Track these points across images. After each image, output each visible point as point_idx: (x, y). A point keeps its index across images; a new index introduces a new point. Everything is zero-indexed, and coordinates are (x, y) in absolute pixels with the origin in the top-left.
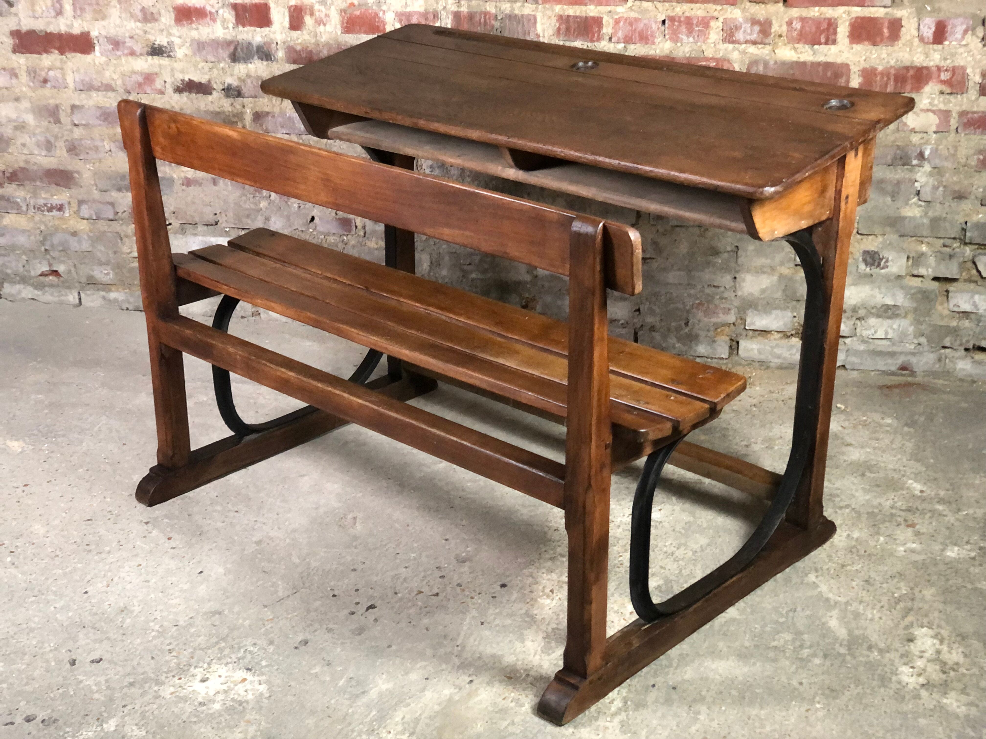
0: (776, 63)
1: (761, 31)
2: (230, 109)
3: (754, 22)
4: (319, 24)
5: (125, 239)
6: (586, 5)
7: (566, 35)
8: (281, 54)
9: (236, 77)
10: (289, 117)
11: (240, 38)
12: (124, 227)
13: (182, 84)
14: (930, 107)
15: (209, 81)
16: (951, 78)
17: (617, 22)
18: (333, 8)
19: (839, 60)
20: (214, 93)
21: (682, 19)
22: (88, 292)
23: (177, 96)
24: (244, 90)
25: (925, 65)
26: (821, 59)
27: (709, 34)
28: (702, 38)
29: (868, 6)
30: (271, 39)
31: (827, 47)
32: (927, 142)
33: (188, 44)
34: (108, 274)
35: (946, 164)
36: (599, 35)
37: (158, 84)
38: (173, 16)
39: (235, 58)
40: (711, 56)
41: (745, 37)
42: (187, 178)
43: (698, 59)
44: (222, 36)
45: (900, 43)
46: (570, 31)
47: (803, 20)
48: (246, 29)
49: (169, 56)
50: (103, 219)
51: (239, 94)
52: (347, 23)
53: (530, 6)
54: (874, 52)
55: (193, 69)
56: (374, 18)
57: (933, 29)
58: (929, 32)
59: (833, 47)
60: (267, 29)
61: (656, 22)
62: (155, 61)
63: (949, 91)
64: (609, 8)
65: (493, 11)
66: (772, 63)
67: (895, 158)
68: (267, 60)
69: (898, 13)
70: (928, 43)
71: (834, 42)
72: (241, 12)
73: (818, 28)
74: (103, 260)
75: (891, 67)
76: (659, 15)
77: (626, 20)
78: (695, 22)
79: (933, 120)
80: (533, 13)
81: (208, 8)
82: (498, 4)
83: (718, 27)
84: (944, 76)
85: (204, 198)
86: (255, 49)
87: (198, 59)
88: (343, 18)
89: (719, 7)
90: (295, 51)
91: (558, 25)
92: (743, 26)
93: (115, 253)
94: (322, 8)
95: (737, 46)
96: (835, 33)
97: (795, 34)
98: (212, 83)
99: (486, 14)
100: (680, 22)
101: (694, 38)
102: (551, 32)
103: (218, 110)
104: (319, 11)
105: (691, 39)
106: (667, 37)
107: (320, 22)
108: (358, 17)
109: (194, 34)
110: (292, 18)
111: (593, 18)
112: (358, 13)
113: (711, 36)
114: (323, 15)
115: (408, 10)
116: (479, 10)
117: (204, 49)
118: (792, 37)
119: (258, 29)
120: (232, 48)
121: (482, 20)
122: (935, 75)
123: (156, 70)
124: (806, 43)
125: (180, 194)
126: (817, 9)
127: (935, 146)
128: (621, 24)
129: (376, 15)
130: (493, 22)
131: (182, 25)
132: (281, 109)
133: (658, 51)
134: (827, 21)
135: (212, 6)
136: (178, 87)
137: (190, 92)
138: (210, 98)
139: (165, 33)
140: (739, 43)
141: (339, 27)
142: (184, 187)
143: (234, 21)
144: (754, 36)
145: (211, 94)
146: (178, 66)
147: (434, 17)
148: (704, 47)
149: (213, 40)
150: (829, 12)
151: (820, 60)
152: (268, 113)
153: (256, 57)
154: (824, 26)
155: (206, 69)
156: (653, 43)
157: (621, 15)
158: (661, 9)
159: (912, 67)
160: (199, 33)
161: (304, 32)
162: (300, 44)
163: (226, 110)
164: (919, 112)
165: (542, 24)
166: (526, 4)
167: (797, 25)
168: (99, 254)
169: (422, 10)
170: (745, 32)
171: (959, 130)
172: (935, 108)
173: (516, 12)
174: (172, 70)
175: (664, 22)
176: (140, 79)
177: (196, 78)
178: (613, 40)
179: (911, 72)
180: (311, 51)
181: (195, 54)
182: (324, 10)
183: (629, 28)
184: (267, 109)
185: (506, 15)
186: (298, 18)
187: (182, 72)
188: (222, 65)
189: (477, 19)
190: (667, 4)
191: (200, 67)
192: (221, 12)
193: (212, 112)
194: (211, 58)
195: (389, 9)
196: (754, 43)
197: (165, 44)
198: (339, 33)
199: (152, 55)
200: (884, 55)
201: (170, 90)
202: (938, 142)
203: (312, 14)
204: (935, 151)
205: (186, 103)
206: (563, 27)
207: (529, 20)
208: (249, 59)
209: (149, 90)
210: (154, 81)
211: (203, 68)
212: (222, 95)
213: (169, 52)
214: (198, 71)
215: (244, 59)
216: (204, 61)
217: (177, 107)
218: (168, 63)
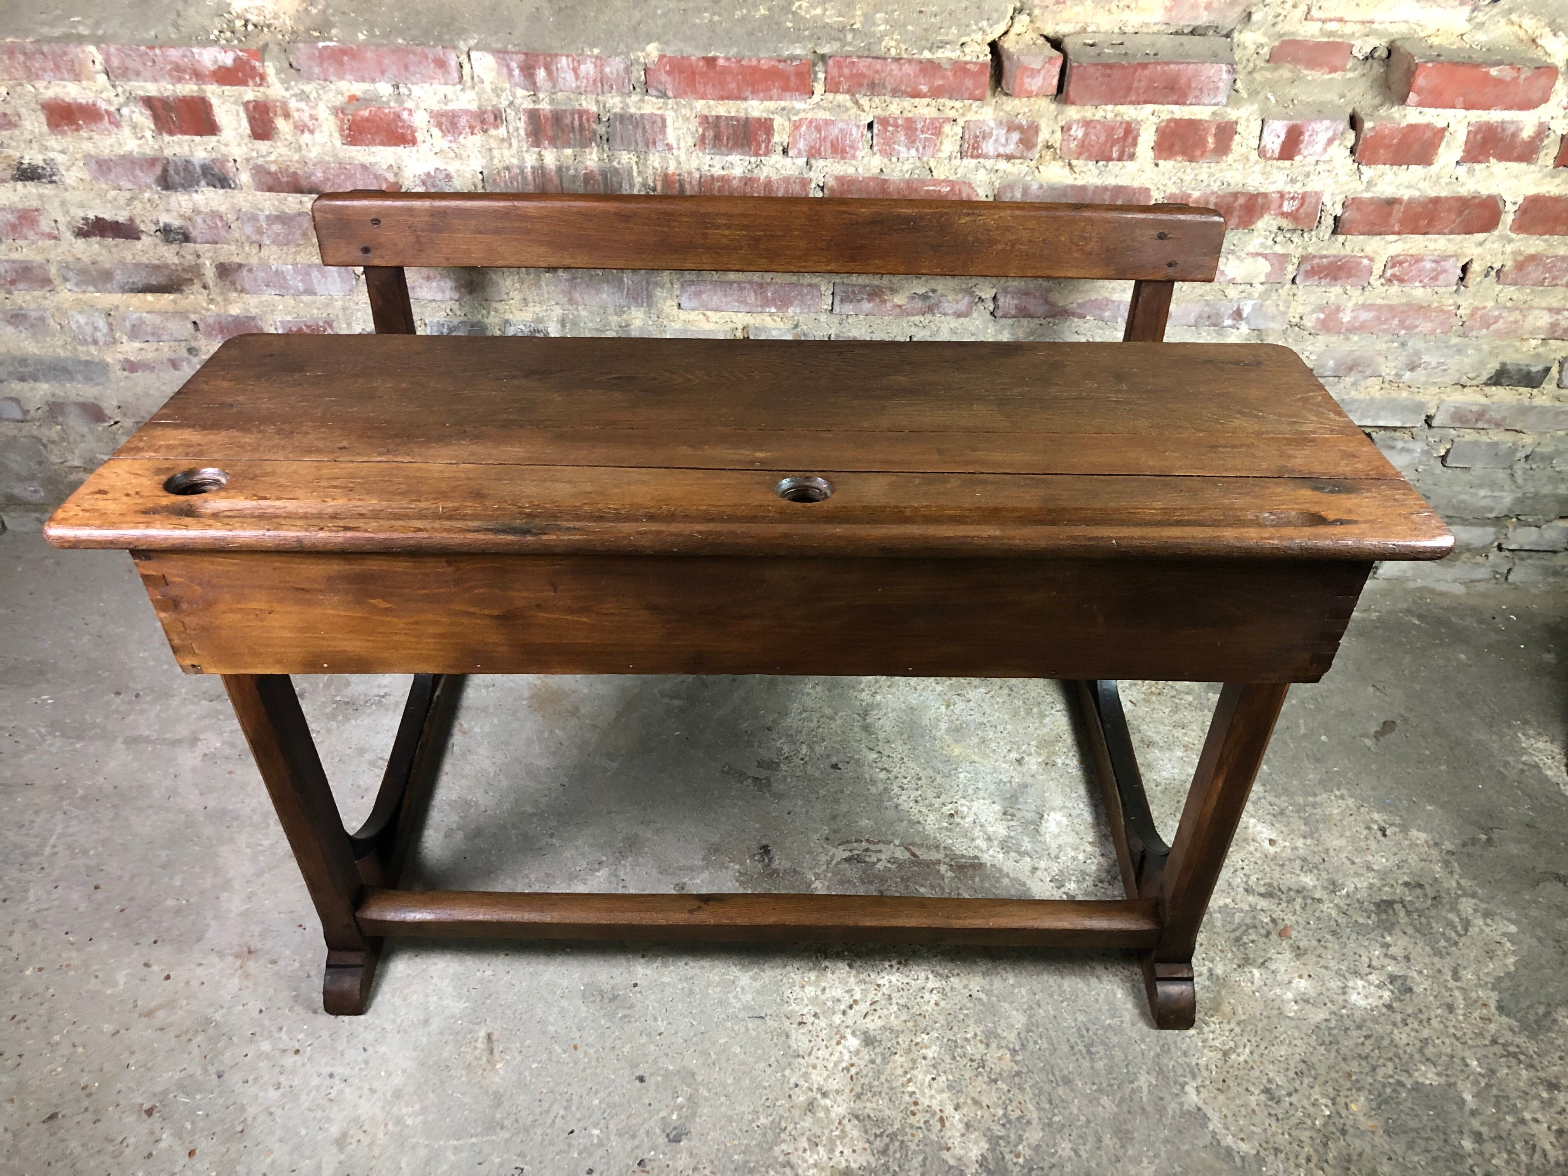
0: (1041, 187)
1: (1021, 141)
2: (177, 262)
3: (1011, 127)
4: (303, 131)
5: (50, 446)
6: (746, 99)
7: (714, 146)
8: (245, 178)
9: (175, 214)
10: (277, 271)
11: (168, 153)
12: (44, 430)
13: (87, 224)
14: (1261, 251)
15: (131, 220)
16: (1297, 210)
17: (796, 126)
18: (322, 105)
19: (1136, 184)
20: (144, 236)
21: (900, 122)
22: (13, 514)
23: (80, 244)
24: (194, 233)
25: (1262, 190)
26: (1110, 181)
27: (941, 143)
28: (929, 151)
29: (1191, 104)
30: (224, 155)
31: (1120, 164)
32: (1250, 297)
33: (81, 164)
34: (35, 491)
35: (1271, 325)
36: (767, 147)
37: (45, 225)
38: (43, 118)
39: (166, 183)
40: (942, 177)
41: (996, 149)
42: (127, 361)
43: (923, 182)
44: (136, 150)
45: (1230, 158)
46: (720, 140)
47: (1087, 124)
48: (175, 138)
49: (51, 182)
50: (8, 420)
51: (187, 238)
52: (350, 129)
53: (654, 100)
54: (1189, 170)
55: (98, 201)
56: (394, 120)
57: (1283, 137)
58: (1274, 141)
59: (1128, 164)
60: (214, 138)
61: (858, 127)
62: (31, 188)
63: (1291, 227)
64: (782, 104)
65: (594, 109)
66: (1035, 186)
67: (1200, 317)
68: (223, 187)
69: (1232, 114)
70: (1270, 159)
71: (1132, 157)
72: (160, 112)
73: (1110, 135)
74: (25, 473)
75: (1213, 193)
76: (863, 114)
77: (811, 122)
78: (919, 126)
79: (1264, 267)
80: (659, 112)
81: (103, 106)
82: (600, 98)
83: (957, 135)
84: (1287, 207)
85: (163, 388)
86: (198, 170)
87: (104, 186)
88: (342, 121)
89: (958, 104)
90: (269, 173)
91: (700, 130)
92: (995, 132)
93: (40, 463)
94: (302, 105)
95: (981, 160)
96: (1135, 144)
97: (1073, 145)
98: (138, 221)
99: (581, 113)
100: (896, 126)
101: (917, 150)
102: (691, 142)
103: (156, 262)
104: (298, 110)
105: (913, 152)
106: (876, 148)
107: (301, 128)
108: (367, 120)
109: (88, 147)
110: (251, 120)
111: (759, 120)
112: (366, 113)
113: (943, 148)
114: (306, 117)
115: (450, 107)
116: (568, 107)
117: (110, 170)
118: (1069, 148)
119: (197, 138)
120: (158, 170)
121: (577, 123)
122: (1274, 205)
123: (35, 203)
124: (1089, 158)
125: (122, 384)
126: (1110, 107)
127: (1259, 301)
128: (804, 128)
129: (398, 116)
130: (594, 126)
131: (63, 133)
132: (260, 258)
133: (860, 170)
134: (1124, 126)
135: (109, 101)
136: (80, 229)
137: (102, 236)
138: (138, 245)
139: (35, 145)
140: (986, 157)
141: (337, 135)
142: (126, 373)
143: (153, 126)
144: (1011, 149)
145: (139, 239)
146: (70, 196)
147: (496, 118)
148: (932, 164)
149: (123, 157)
150: (1128, 112)
151: (1107, 183)
152: (240, 266)
153: (203, 183)
154: (1120, 133)
155: (122, 202)
156: (854, 157)
157: (802, 115)
158: (866, 108)
159: (1242, 194)
160: (96, 147)
161: (279, 144)
162: (275, 162)
163: (170, 262)
164: (1244, 256)
165: (676, 129)
166: (646, 98)
167: (1078, 132)
168: (14, 466)
169: (474, 107)
170: (997, 141)
171: (1297, 281)
172: (1268, 251)
173: (632, 110)
174: (63, 203)
175: (870, 126)
176: (12, 218)
177: (108, 216)
178: (791, 153)
179: (1241, 201)
180: (295, 173)
181: (96, 178)
182: (305, 108)
183: (815, 135)
184: (237, 260)
185: (615, 114)
186: (263, 121)
187: (82, 206)
188: (147, 195)
189: (568, 121)
190: (876, 99)
191: (109, 197)
192: (125, 111)
193: (147, 266)
194: (125, 184)
195: (418, 107)
196: (1009, 158)
197: (41, 164)
198: (338, 143)
199: (21, 180)
200: (1204, 176)
201: (66, 234)
202: (1264, 296)
203: (287, 115)
204: (1258, 309)
205: (99, 254)
206: (710, 134)
207: (654, 122)
208: (191, 186)
209: (31, 235)
210: (38, 222)
211: (115, 199)
212: (158, 239)
213: (51, 176)
214: (109, 205)
215: (183, 186)
216: (114, 189)
217: (86, 259)
218: (53, 193)
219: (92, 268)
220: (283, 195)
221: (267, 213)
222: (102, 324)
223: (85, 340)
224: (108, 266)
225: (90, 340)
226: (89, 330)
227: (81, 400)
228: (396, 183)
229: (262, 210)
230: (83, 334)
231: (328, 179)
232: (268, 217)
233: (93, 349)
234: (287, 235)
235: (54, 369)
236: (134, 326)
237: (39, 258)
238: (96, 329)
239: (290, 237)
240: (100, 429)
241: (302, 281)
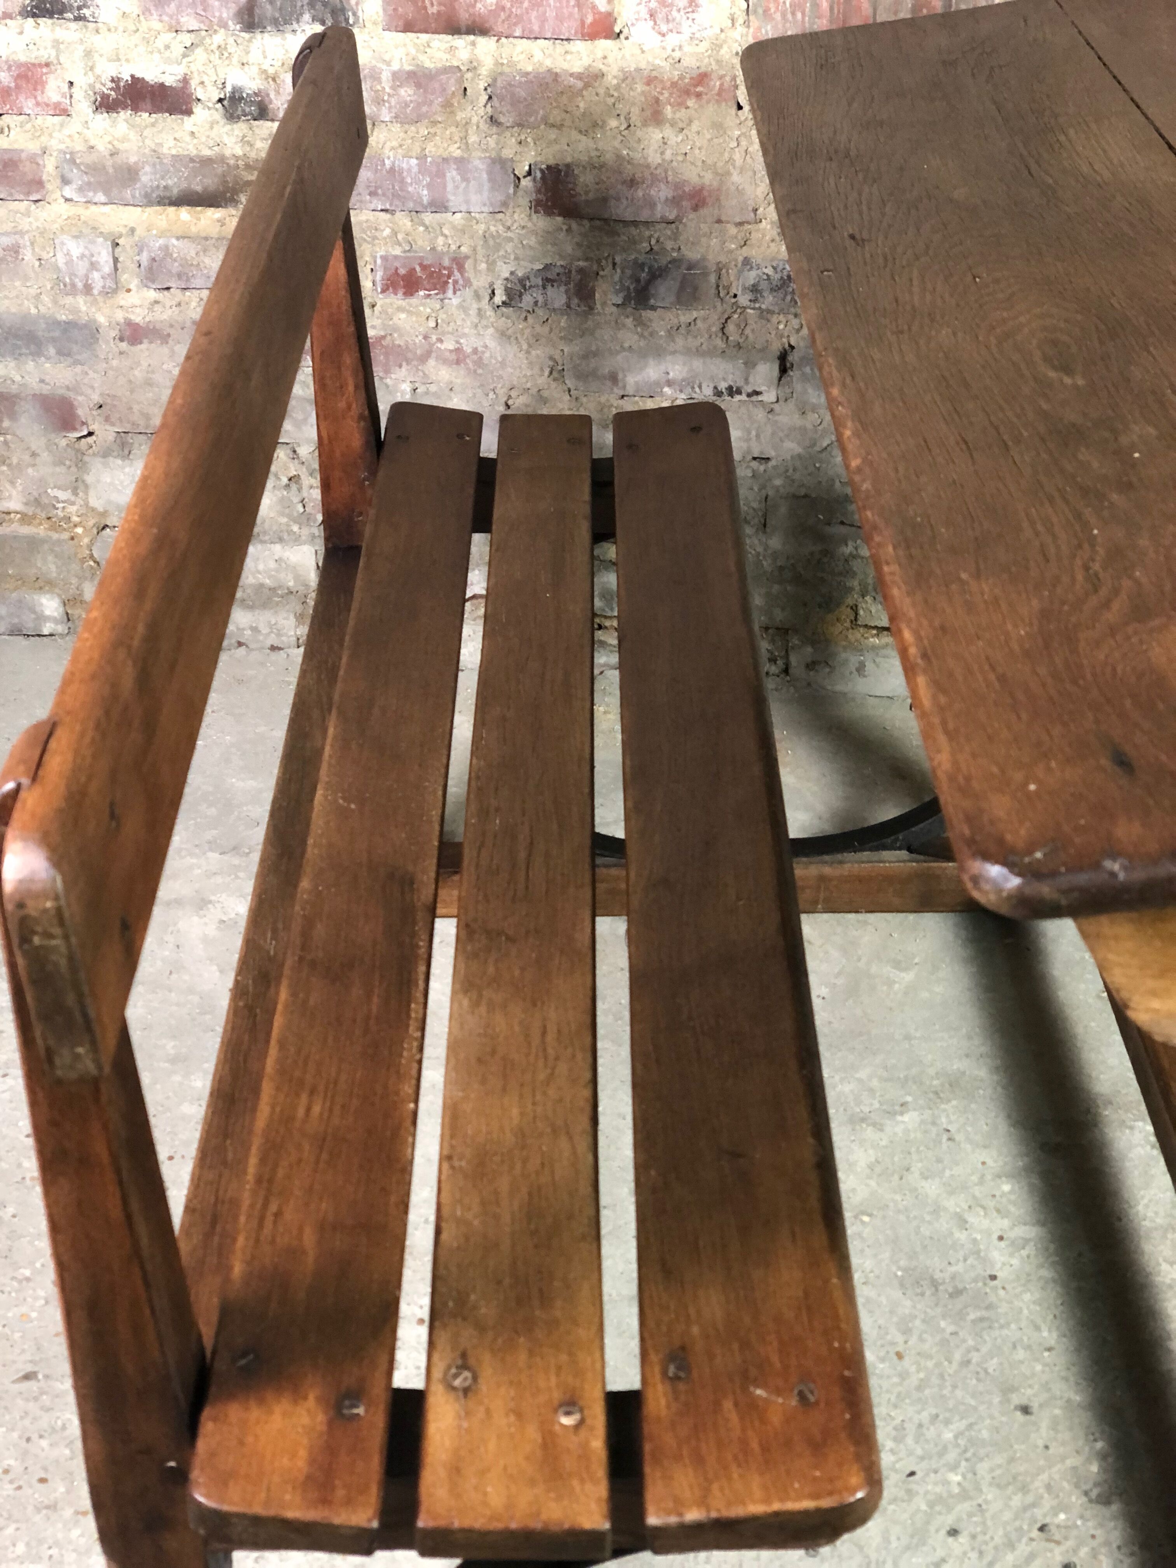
2: (239, 152)
8: (372, 8)
9: (253, 70)
10: (392, 170)
13: (117, 89)
15: (185, 81)
20: (197, 109)
23: (102, 120)
24: (276, 103)
37: (54, 90)
39: (249, 20)
42: (129, 323)
49: (78, 18)
51: (262, 111)
55: (141, 50)
62: (46, 29)
87: (155, 24)
98: (194, 83)
103: (207, 152)
123: (45, 53)
125: (115, 363)
136: (105, 97)
137: (136, 109)
138: (188, 122)
142: (124, 345)
145: (189, 112)
146: (103, 43)
153: (307, 17)
155: (177, 50)
163: (228, 153)
174: (88, 54)
176: (6, 78)
177: (152, 74)
181: (146, 11)
187: (115, 58)
188: (218, 38)
191: (160, 43)
193: (192, 160)
194: (189, 21)
199: (34, 16)
201: (83, 106)
205: (124, 139)
208: (287, 22)
209: (29, 105)
210: (43, 84)
211: (167, 47)
212: (217, 114)
213: (79, 8)
214: (156, 55)
215: (275, 22)
216: (170, 30)
217: (102, 147)
218: (78, 35)
219: (109, 163)
220: (424, 37)
221: (396, 67)
222: (104, 257)
223: (73, 285)
224: (133, 159)
225: (80, 285)
226: (82, 267)
227: (46, 390)
228: (609, 14)
229: (388, 64)
230: (72, 275)
231: (503, 8)
232: (395, 75)
233: (81, 302)
234: (419, 105)
235: (16, 336)
236: (154, 260)
237: (33, 147)
238: (94, 266)
239: (424, 109)
240: (63, 443)
241: (429, 186)
